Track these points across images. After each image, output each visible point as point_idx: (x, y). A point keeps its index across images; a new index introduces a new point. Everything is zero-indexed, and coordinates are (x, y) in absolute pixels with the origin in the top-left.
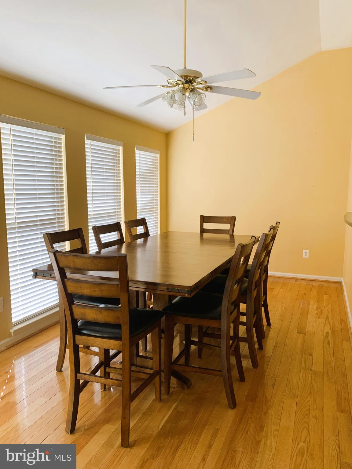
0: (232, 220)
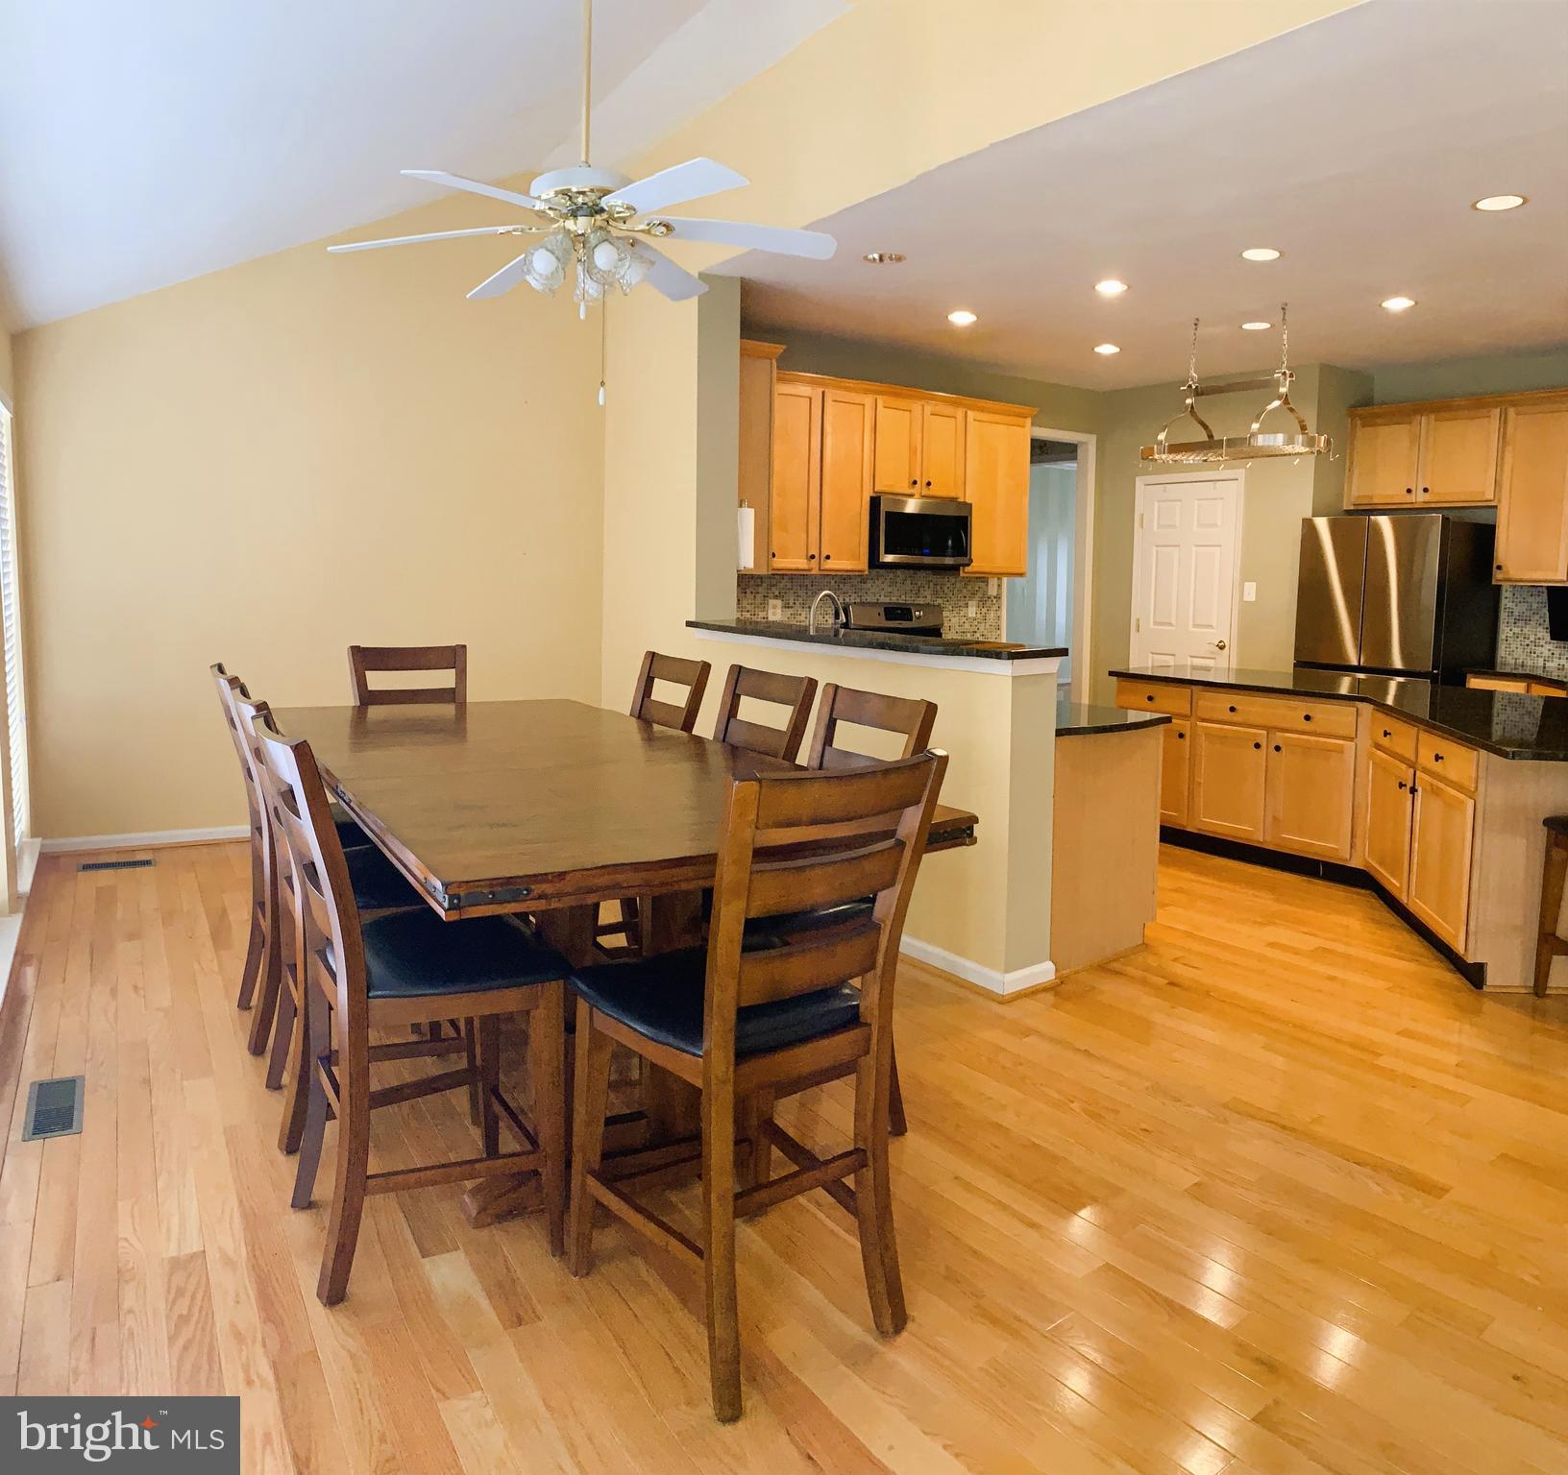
0: (453, 657)
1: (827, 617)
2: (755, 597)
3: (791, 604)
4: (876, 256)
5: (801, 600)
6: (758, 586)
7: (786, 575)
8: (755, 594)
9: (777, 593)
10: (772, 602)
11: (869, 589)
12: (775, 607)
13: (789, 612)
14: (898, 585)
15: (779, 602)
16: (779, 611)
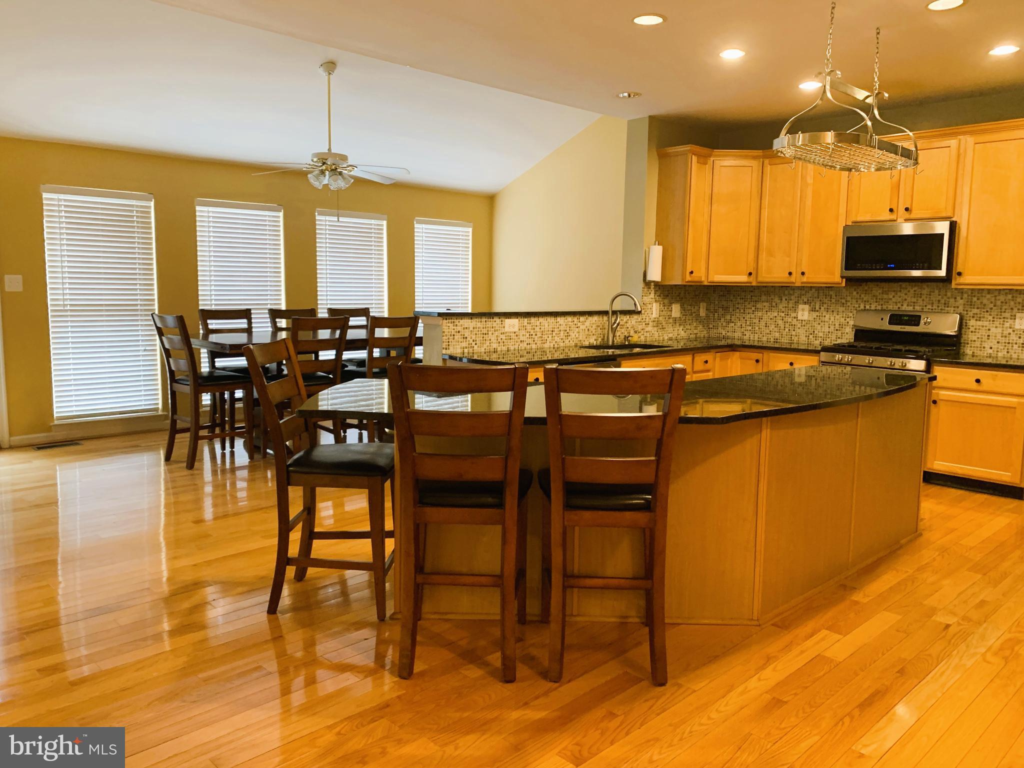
1: (848, 320)
2: (788, 302)
3: (817, 309)
4: (626, 94)
5: (825, 306)
6: (791, 294)
7: (814, 287)
8: (788, 300)
9: (806, 300)
10: (801, 306)
11: (891, 299)
12: (803, 310)
13: (815, 314)
14: (923, 297)
15: (807, 307)
16: (806, 313)
